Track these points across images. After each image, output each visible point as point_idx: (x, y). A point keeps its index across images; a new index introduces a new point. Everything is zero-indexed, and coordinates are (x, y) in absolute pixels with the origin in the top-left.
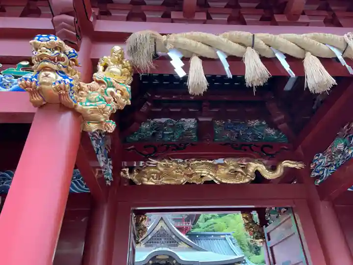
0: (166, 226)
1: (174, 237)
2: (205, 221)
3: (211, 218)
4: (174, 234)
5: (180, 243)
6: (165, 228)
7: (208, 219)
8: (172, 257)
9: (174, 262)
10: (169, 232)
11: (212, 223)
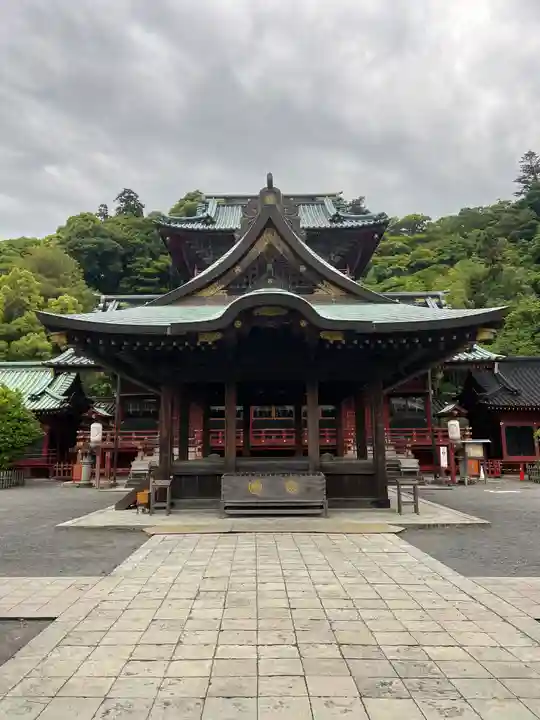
0: (282, 243)
1: (303, 269)
2: (379, 282)
3: (392, 275)
4: (305, 264)
5: (320, 285)
6: (281, 248)
7: (385, 278)
8: (296, 312)
9: (303, 324)
10: (290, 258)
11: (394, 283)
